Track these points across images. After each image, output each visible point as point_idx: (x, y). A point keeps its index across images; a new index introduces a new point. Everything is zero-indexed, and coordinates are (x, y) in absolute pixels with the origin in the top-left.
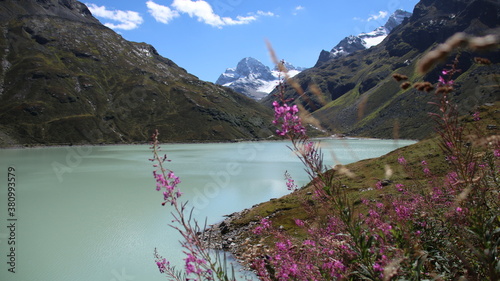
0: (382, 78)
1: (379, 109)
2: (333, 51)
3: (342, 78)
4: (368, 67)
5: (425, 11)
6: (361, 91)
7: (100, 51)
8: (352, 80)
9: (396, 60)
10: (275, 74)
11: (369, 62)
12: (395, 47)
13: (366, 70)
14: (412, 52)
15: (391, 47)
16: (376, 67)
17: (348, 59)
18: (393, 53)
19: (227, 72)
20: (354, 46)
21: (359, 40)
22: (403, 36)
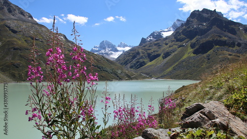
0: (173, 52)
1: (173, 66)
2: (147, 38)
3: (154, 51)
4: (166, 46)
5: (192, 21)
6: (164, 57)
7: (43, 37)
8: (159, 53)
9: (179, 43)
10: (119, 49)
11: (167, 44)
12: (179, 37)
13: (166, 48)
14: (187, 40)
15: (177, 37)
16: (170, 46)
17: (156, 43)
18: (178, 40)
19: (95, 47)
20: (157, 36)
21: (160, 33)
22: (182, 32)
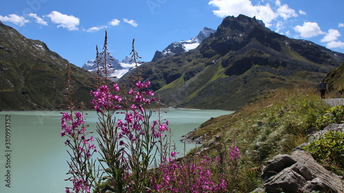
0: (199, 71)
1: (198, 91)
2: (164, 51)
3: (172, 70)
4: (189, 64)
5: (224, 31)
6: (186, 79)
7: (11, 45)
8: (179, 72)
9: (207, 60)
10: (123, 65)
11: (190, 61)
12: (206, 52)
13: (188, 66)
14: (217, 56)
15: (203, 51)
16: (194, 64)
17: (175, 58)
18: (205, 56)
19: (89, 62)
20: (178, 49)
21: (180, 45)
22: (211, 45)
